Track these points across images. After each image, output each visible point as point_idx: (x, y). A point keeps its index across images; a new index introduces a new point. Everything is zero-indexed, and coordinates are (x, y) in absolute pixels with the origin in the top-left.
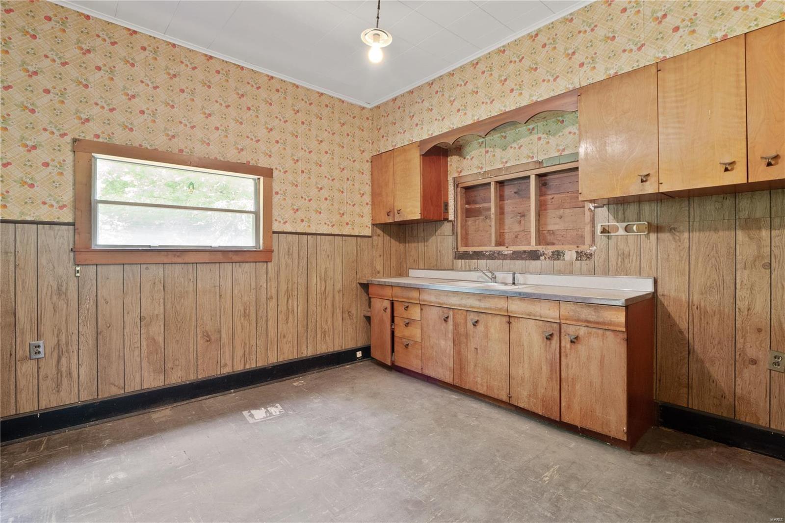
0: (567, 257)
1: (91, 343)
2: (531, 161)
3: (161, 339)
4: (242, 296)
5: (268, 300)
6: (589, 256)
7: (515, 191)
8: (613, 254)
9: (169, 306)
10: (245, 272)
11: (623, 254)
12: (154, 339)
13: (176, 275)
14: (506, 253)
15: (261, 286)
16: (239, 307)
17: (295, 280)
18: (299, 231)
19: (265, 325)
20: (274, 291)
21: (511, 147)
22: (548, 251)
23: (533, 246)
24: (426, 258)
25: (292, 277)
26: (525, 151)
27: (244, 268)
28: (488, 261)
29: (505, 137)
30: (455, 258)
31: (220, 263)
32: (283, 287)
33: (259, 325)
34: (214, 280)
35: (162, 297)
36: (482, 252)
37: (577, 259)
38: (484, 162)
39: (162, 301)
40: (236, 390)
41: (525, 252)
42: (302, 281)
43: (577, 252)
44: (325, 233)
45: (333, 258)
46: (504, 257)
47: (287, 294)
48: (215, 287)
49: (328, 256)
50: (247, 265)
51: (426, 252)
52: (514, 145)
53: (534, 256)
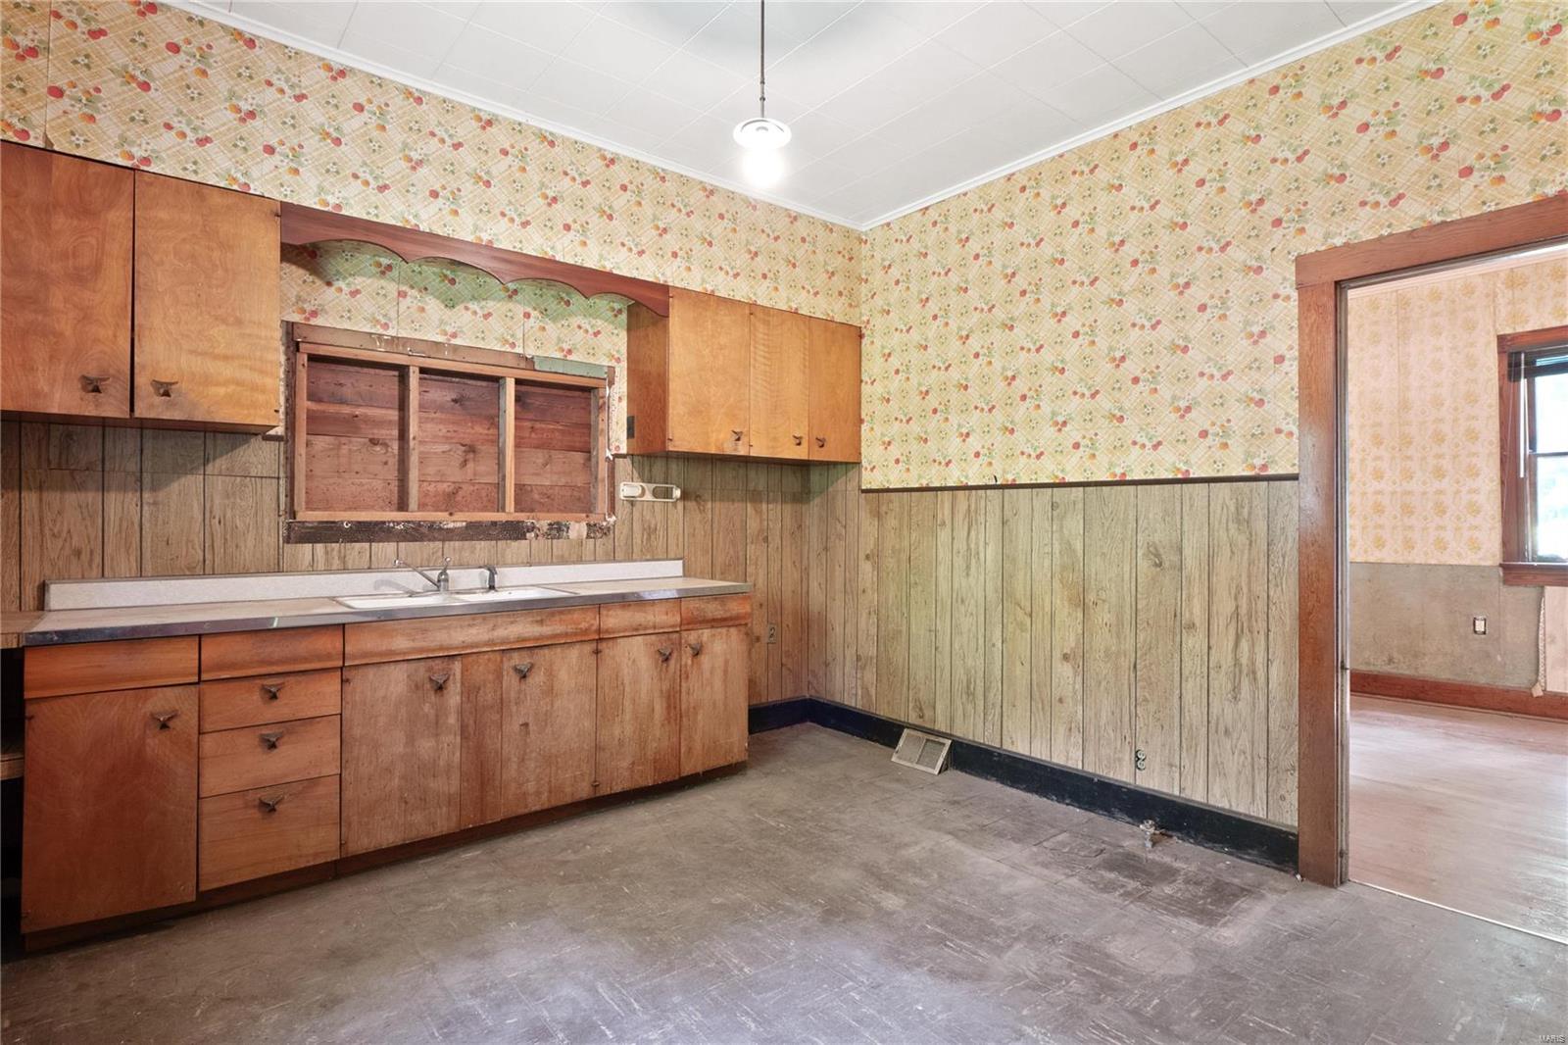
0: (573, 534)
2: (509, 350)
6: (606, 531)
7: (454, 396)
8: (637, 527)
11: (649, 527)
14: (451, 525)
21: (467, 308)
22: (542, 522)
23: (509, 513)
24: (147, 544)
26: (496, 325)
28: (402, 545)
29: (453, 282)
30: (288, 540)
36: (384, 523)
37: (588, 537)
38: (393, 314)
41: (494, 524)
43: (588, 525)
46: (448, 535)
51: (146, 526)
52: (473, 306)
53: (515, 531)
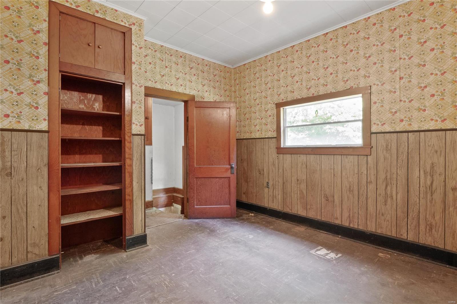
1: (281, 187)
3: (305, 192)
4: (348, 177)
5: (368, 184)
9: (308, 176)
10: (350, 161)
12: (302, 191)
13: (311, 161)
15: (362, 173)
16: (346, 184)
17: (394, 171)
18: (398, 129)
19: (366, 201)
20: (373, 178)
25: (391, 169)
27: (350, 159)
31: (334, 155)
32: (382, 176)
33: (360, 200)
34: (331, 165)
35: (305, 171)
39: (305, 173)
40: (342, 237)
42: (402, 172)
44: (431, 129)
45: (443, 154)
47: (385, 182)
48: (331, 169)
49: (436, 152)
50: (352, 157)
